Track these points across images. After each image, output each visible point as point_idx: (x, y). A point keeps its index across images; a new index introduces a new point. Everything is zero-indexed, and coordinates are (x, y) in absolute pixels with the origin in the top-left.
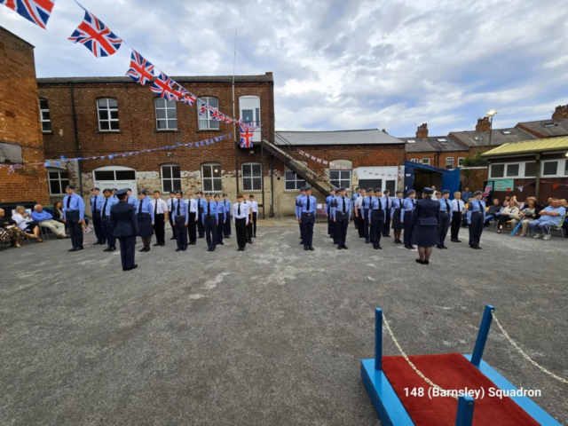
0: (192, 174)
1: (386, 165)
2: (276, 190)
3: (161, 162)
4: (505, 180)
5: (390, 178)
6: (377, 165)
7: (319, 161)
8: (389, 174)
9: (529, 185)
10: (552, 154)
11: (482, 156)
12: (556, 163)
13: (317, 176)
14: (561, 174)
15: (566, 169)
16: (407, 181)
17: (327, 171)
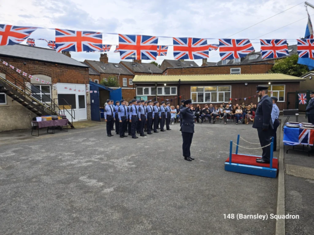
1: (77, 83)
4: (144, 97)
5: (81, 94)
6: (71, 82)
7: (25, 74)
8: (79, 90)
9: (154, 99)
10: (160, 84)
11: (133, 82)
12: (161, 89)
13: (20, 88)
14: (163, 94)
15: (165, 91)
16: (92, 96)
17: (28, 85)
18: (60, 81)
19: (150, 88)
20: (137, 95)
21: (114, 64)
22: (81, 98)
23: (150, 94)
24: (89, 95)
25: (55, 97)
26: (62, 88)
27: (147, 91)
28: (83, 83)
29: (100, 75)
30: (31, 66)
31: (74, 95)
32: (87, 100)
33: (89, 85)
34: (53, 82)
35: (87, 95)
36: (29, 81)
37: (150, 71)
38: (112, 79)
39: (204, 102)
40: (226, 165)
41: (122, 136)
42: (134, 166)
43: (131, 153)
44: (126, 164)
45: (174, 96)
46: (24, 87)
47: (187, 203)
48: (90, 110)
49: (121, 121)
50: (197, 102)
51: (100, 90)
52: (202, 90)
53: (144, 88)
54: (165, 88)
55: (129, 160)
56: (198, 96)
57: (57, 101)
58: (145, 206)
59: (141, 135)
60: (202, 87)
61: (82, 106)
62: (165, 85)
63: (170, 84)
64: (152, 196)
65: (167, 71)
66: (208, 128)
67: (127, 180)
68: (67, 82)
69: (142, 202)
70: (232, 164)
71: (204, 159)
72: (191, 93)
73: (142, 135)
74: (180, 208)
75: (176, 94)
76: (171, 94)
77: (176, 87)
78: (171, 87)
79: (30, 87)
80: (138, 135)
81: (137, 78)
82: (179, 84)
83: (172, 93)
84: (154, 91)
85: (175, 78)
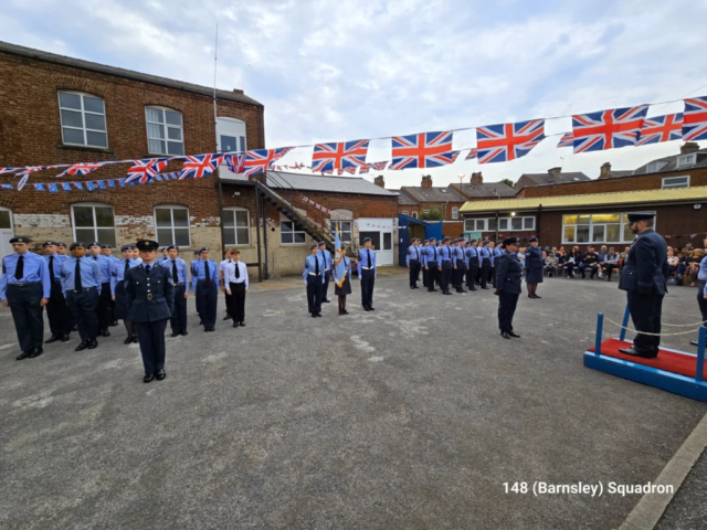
0: (138, 220)
1: (383, 216)
2: (270, 243)
3: (73, 199)
4: (476, 234)
5: (387, 231)
6: (376, 217)
7: (324, 209)
8: (385, 226)
9: (493, 237)
10: (505, 213)
11: (460, 212)
12: (506, 221)
13: (319, 226)
14: (510, 228)
15: (513, 224)
16: (401, 233)
17: (328, 222)
18: (362, 216)
19: (486, 221)
20: (465, 231)
21: (440, 189)
22: (387, 236)
23: (486, 229)
24: (397, 233)
25: (356, 236)
26: (364, 225)
27: (481, 225)
28: (390, 216)
29: (419, 205)
30: (331, 199)
31: (377, 234)
32: (394, 239)
33: (397, 220)
34: (355, 217)
35: (394, 232)
36: (329, 217)
37: (497, 194)
38: (436, 209)
39: (591, 242)
40: (587, 357)
41: (431, 289)
42: (426, 333)
43: (430, 315)
44: (416, 329)
45: (529, 232)
46: (324, 225)
47: (480, 403)
48: (397, 252)
49: (427, 268)
50: (575, 242)
51: (413, 225)
52: (587, 221)
53: (476, 220)
54: (514, 220)
55: (422, 324)
56: (578, 231)
57: (358, 241)
58: (414, 391)
59: (458, 291)
60: (588, 216)
61: (387, 246)
62: (513, 214)
63: (522, 212)
64: (430, 380)
65: (523, 192)
66: (587, 288)
67: (407, 351)
68: (371, 216)
69: (412, 386)
70: (602, 357)
71: (552, 339)
72: (564, 226)
73: (460, 290)
74: (465, 407)
75: (534, 229)
76: (523, 229)
77: (534, 218)
78: (523, 218)
79: (329, 224)
80: (452, 290)
81: (468, 206)
82: (540, 213)
83: (526, 227)
84: (492, 225)
85: (533, 203)
